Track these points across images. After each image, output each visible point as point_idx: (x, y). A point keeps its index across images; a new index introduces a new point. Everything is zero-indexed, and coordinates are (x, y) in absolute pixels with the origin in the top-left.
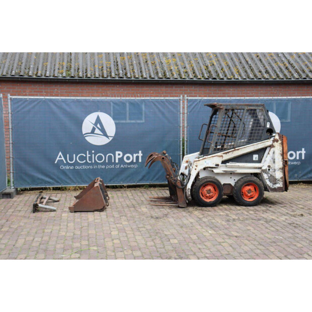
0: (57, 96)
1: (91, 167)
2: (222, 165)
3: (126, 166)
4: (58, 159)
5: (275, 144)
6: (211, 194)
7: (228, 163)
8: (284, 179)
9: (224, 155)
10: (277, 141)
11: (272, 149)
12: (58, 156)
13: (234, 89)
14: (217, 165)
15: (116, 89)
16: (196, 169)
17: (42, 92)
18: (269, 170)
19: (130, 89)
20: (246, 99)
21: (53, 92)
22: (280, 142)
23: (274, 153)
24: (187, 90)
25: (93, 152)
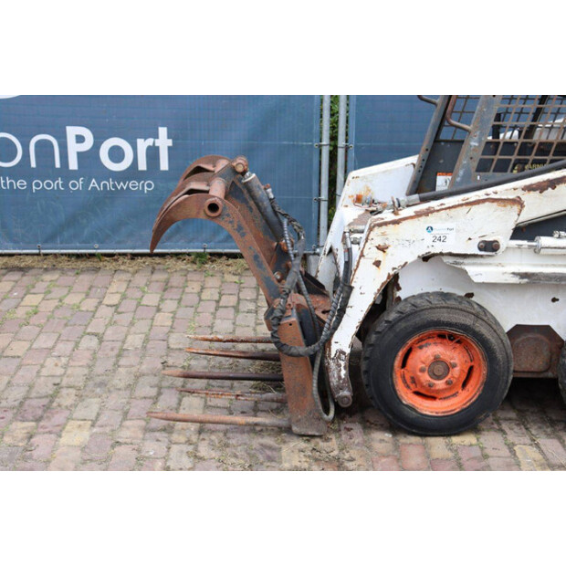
3: (110, 184)
14: (490, 247)
16: (377, 264)
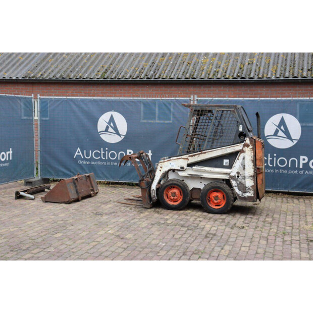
0: (94, 96)
1: (105, 163)
2: (188, 168)
4: (77, 154)
5: (246, 149)
6: (176, 197)
7: (195, 166)
8: (255, 188)
9: (190, 158)
10: (248, 146)
11: (242, 155)
12: (77, 151)
13: (268, 89)
14: (182, 168)
15: (146, 89)
16: (160, 171)
17: (82, 93)
18: (238, 176)
19: (159, 89)
20: (262, 100)
21: (91, 93)
22: (251, 147)
23: (244, 158)
24: (216, 91)
25: (107, 149)
